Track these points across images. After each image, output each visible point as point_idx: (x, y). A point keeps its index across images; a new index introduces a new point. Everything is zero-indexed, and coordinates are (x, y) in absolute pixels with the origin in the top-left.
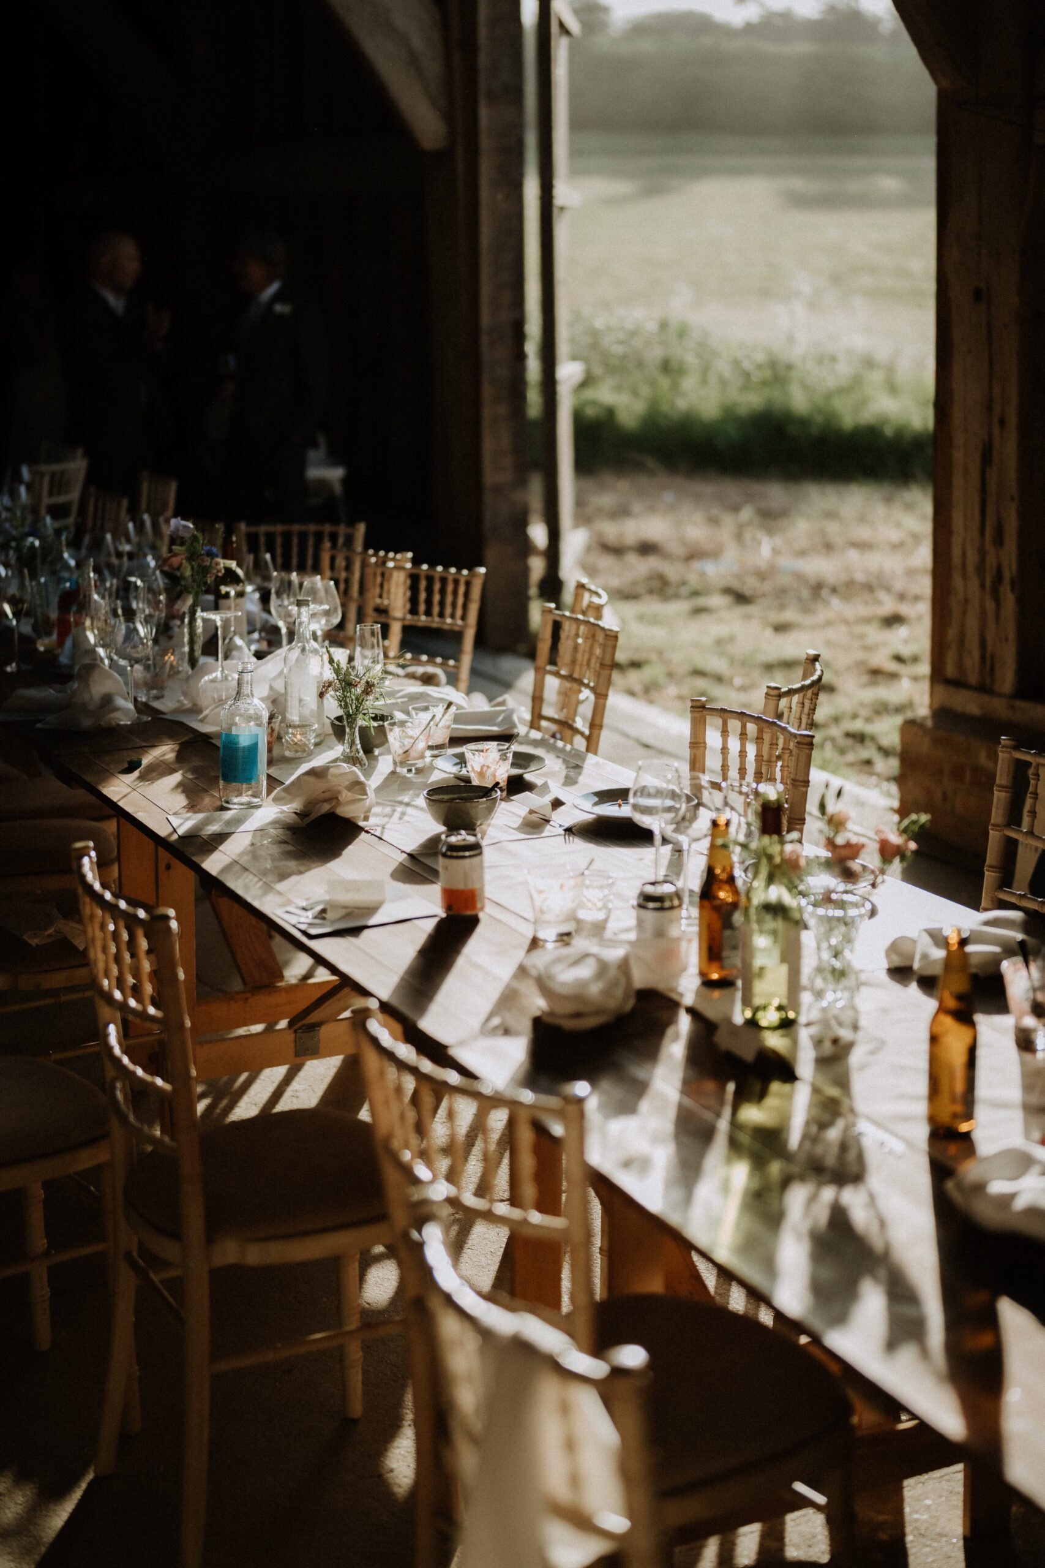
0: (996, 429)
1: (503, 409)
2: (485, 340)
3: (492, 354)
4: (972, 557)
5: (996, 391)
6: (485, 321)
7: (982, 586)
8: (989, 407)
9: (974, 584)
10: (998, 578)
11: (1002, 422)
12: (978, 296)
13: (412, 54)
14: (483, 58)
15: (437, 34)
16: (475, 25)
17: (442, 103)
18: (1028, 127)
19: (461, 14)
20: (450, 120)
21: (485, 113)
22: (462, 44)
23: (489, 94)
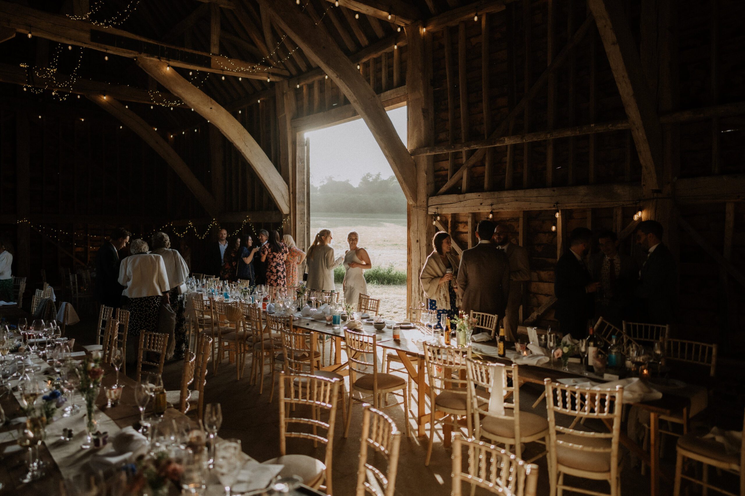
12: (417, 241)
13: (282, 194)
14: (297, 196)
15: (287, 191)
16: (295, 189)
17: (288, 204)
18: (427, 211)
19: (293, 187)
20: (290, 208)
21: (297, 206)
22: (292, 193)
23: (298, 203)
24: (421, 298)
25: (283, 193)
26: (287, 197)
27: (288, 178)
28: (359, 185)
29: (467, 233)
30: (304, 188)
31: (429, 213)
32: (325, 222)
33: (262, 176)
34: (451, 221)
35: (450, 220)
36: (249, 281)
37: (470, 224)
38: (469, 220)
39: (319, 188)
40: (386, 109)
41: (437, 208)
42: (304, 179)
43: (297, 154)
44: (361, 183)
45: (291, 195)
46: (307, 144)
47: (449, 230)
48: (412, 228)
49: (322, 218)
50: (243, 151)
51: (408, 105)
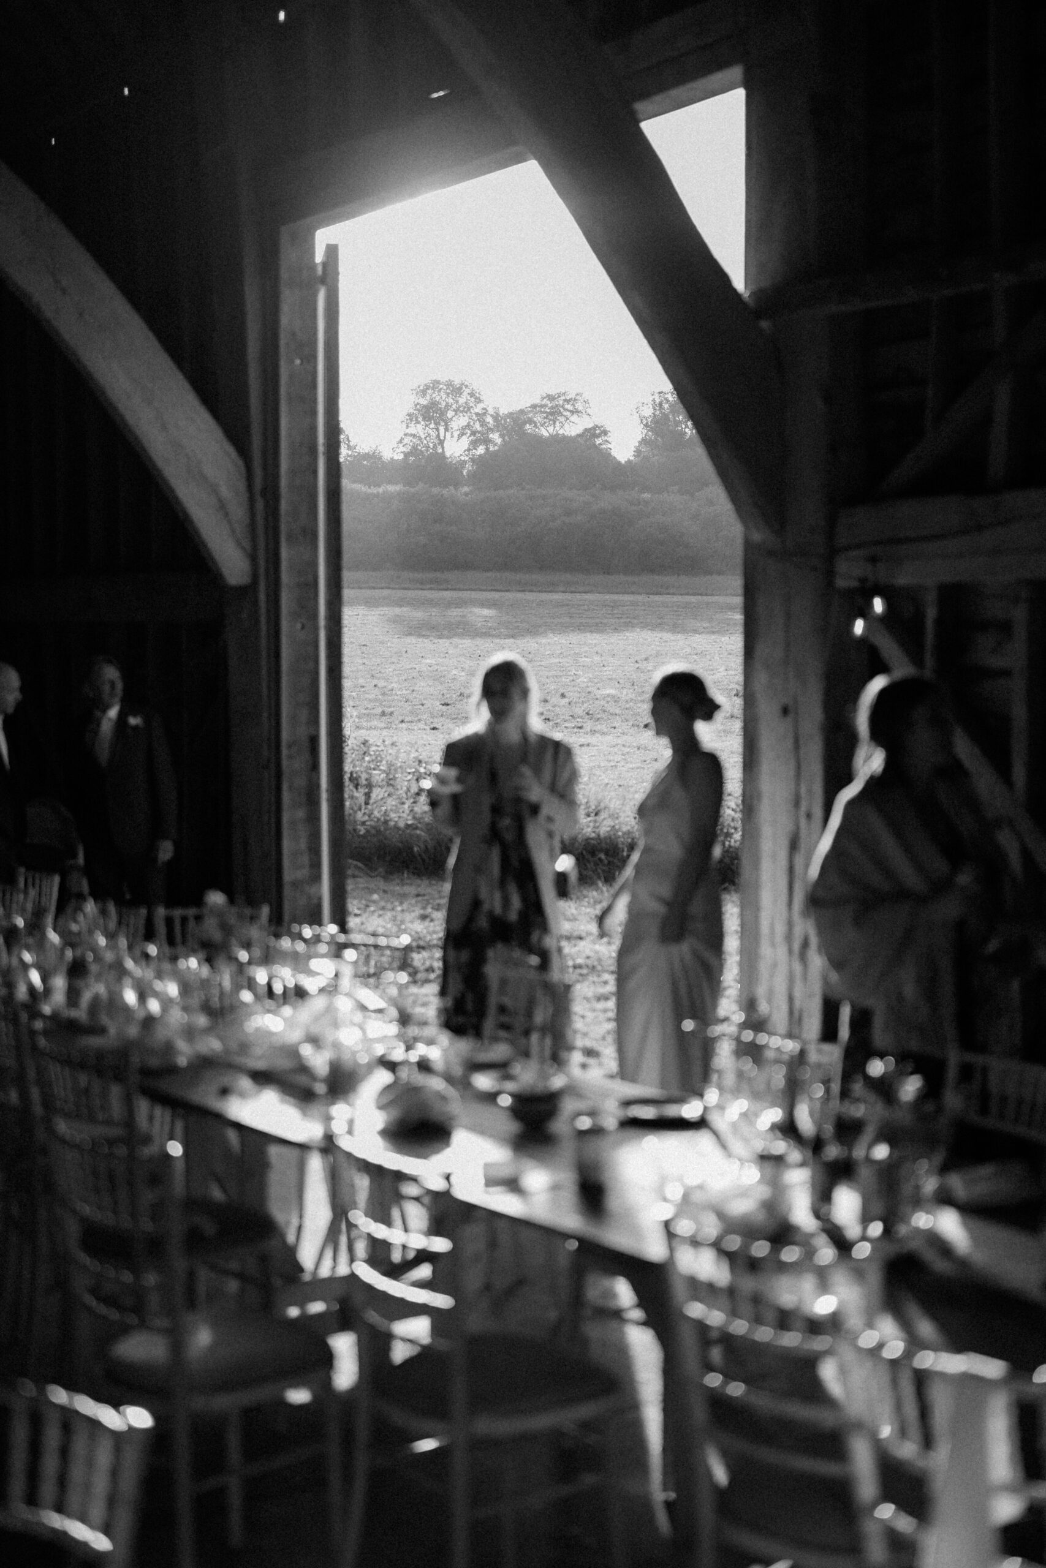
0: (803, 822)
1: (301, 814)
2: (285, 752)
3: (292, 763)
4: (780, 929)
5: (803, 790)
6: (285, 735)
7: (790, 951)
8: (797, 803)
9: (782, 951)
10: (805, 944)
11: (809, 816)
12: (785, 711)
13: (220, 500)
14: (284, 506)
15: (242, 486)
16: (276, 477)
17: (247, 544)
18: (830, 574)
19: (265, 467)
20: (253, 558)
21: (284, 553)
22: (264, 492)
23: (290, 537)
24: (797, 967)
25: (225, 492)
26: (239, 511)
27: (247, 428)
28: (638, 452)
29: (1006, 673)
30: (315, 472)
31: (841, 583)
32: (486, 612)
33: (130, 419)
34: (939, 622)
35: (931, 613)
36: (57, 879)
37: (1021, 632)
38: (1020, 615)
39: (469, 467)
40: (640, 107)
41: (873, 560)
42: (313, 428)
43: (284, 321)
44: (644, 442)
45: (260, 504)
46: (329, 275)
47: (929, 661)
48: (761, 650)
49: (474, 595)
50: (48, 311)
51: (748, 85)
